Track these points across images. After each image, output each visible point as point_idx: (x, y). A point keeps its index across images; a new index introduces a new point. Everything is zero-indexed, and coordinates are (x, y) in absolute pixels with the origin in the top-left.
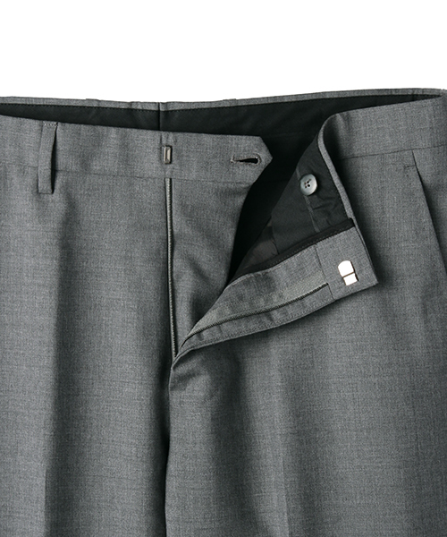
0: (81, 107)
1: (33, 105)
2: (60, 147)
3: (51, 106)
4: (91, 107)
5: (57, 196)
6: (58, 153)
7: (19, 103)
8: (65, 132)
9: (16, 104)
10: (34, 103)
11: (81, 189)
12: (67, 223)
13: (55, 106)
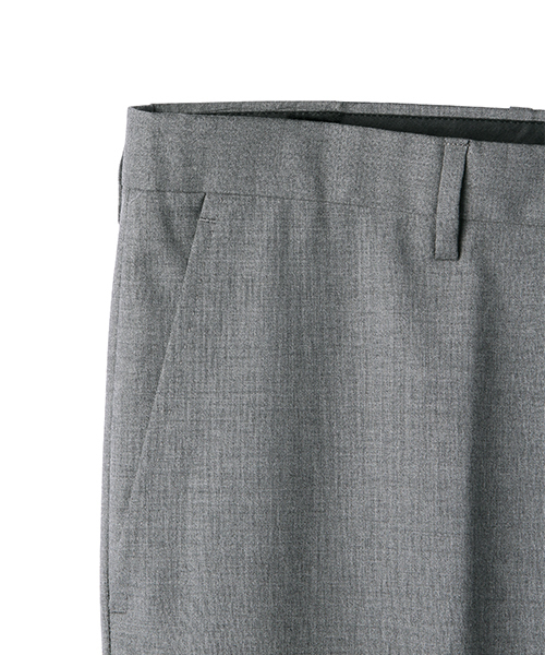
0: (503, 121)
1: (420, 118)
2: (472, 181)
3: (452, 119)
4: (521, 122)
5: (465, 264)
6: (468, 191)
7: (397, 113)
8: (482, 157)
9: (392, 116)
10: (423, 114)
11: (506, 253)
12: (483, 309)
13: (458, 119)
